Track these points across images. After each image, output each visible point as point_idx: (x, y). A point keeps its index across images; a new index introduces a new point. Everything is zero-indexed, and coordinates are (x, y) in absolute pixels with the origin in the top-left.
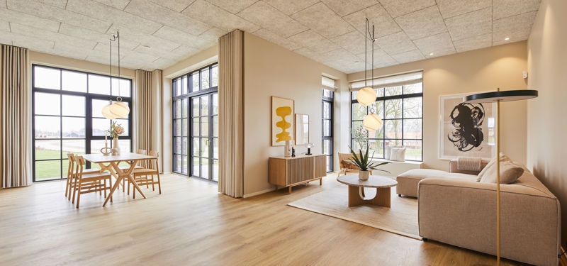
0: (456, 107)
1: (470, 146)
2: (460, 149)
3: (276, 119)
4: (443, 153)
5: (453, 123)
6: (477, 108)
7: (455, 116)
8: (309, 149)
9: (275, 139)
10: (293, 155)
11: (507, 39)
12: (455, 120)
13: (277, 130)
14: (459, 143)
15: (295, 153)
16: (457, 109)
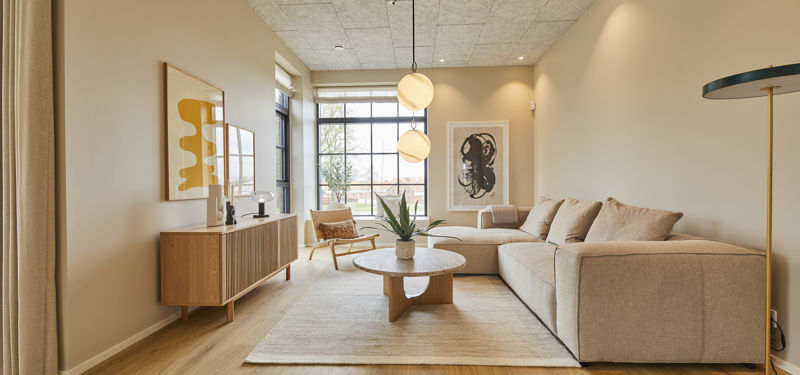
0: (467, 140)
1: (482, 191)
2: (472, 196)
3: (179, 128)
4: (453, 202)
5: (464, 161)
6: (488, 142)
7: (466, 151)
8: (262, 206)
9: (176, 180)
10: (230, 221)
11: (521, 58)
12: (466, 157)
13: (180, 159)
14: (469, 187)
15: (236, 217)
16: (467, 143)
